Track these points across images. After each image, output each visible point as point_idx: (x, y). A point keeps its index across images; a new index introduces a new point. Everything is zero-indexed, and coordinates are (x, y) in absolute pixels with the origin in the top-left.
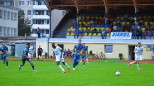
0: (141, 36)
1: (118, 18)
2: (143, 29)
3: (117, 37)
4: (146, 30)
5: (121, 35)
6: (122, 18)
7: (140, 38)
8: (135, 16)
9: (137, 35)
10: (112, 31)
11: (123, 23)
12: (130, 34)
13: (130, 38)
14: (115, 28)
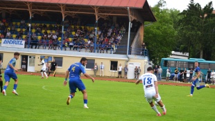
0: (36, 45)
1: (14, 23)
2: (39, 37)
3: (9, 45)
4: (42, 38)
5: (13, 43)
6: (19, 24)
7: (34, 47)
8: (30, 23)
9: (31, 44)
10: (4, 38)
11: (19, 30)
12: (23, 42)
13: (23, 46)
14: (9, 34)
